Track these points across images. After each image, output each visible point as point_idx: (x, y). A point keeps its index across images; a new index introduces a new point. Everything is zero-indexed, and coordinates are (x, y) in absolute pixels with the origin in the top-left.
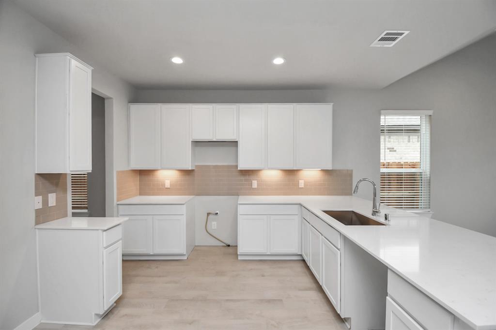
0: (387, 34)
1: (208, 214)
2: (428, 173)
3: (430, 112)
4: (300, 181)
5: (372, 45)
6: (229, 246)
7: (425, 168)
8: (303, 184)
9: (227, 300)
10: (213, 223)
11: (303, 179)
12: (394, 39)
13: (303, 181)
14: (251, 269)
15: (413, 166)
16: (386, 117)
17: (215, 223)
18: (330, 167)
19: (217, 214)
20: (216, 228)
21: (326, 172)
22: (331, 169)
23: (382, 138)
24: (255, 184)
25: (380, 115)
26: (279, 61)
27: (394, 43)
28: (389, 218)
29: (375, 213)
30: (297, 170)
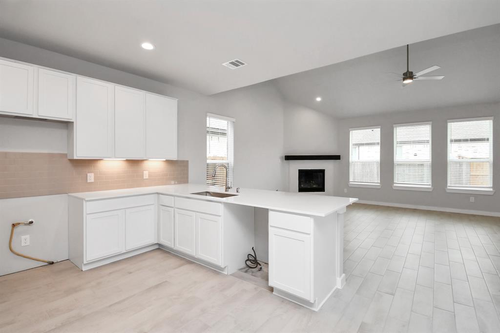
0: (237, 61)
1: (14, 225)
2: (232, 163)
3: (234, 120)
4: (144, 172)
5: (224, 64)
6: (52, 263)
7: (230, 160)
8: (147, 176)
9: (111, 306)
10: (23, 237)
11: (147, 170)
12: (237, 65)
13: (147, 172)
14: (110, 273)
15: (222, 158)
16: (210, 119)
17: (28, 237)
18: (174, 157)
19: (31, 222)
20: (28, 243)
21: (169, 162)
22: (177, 159)
23: (208, 137)
24: (91, 177)
25: (206, 116)
26: (147, 46)
27: (236, 67)
28: (239, 190)
29: (228, 188)
30: (142, 161)
